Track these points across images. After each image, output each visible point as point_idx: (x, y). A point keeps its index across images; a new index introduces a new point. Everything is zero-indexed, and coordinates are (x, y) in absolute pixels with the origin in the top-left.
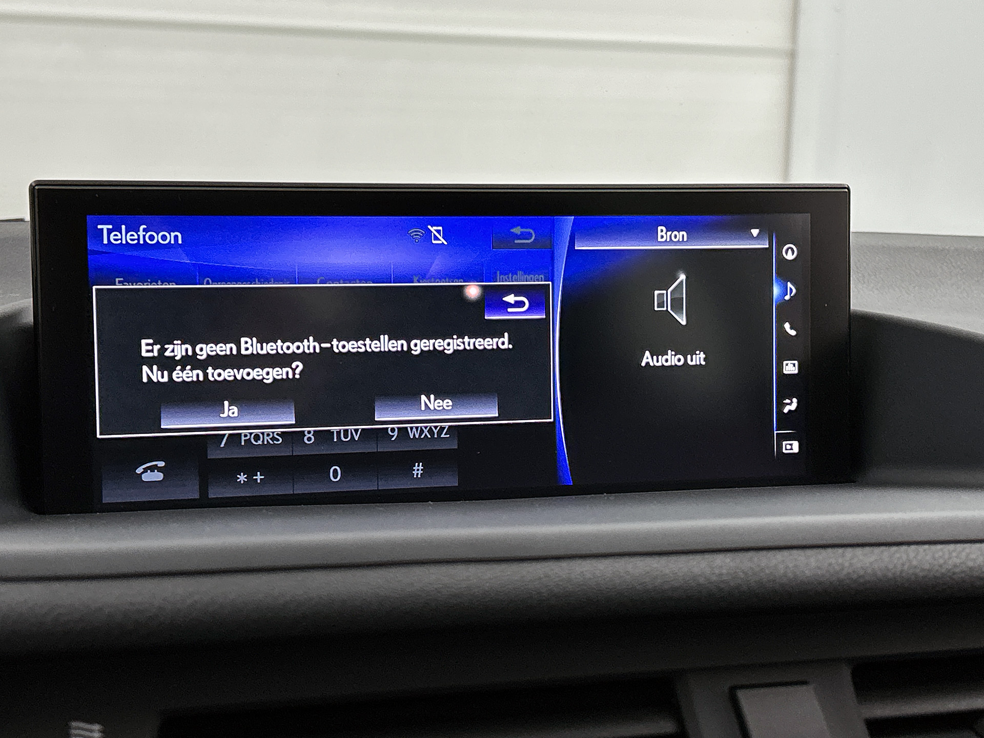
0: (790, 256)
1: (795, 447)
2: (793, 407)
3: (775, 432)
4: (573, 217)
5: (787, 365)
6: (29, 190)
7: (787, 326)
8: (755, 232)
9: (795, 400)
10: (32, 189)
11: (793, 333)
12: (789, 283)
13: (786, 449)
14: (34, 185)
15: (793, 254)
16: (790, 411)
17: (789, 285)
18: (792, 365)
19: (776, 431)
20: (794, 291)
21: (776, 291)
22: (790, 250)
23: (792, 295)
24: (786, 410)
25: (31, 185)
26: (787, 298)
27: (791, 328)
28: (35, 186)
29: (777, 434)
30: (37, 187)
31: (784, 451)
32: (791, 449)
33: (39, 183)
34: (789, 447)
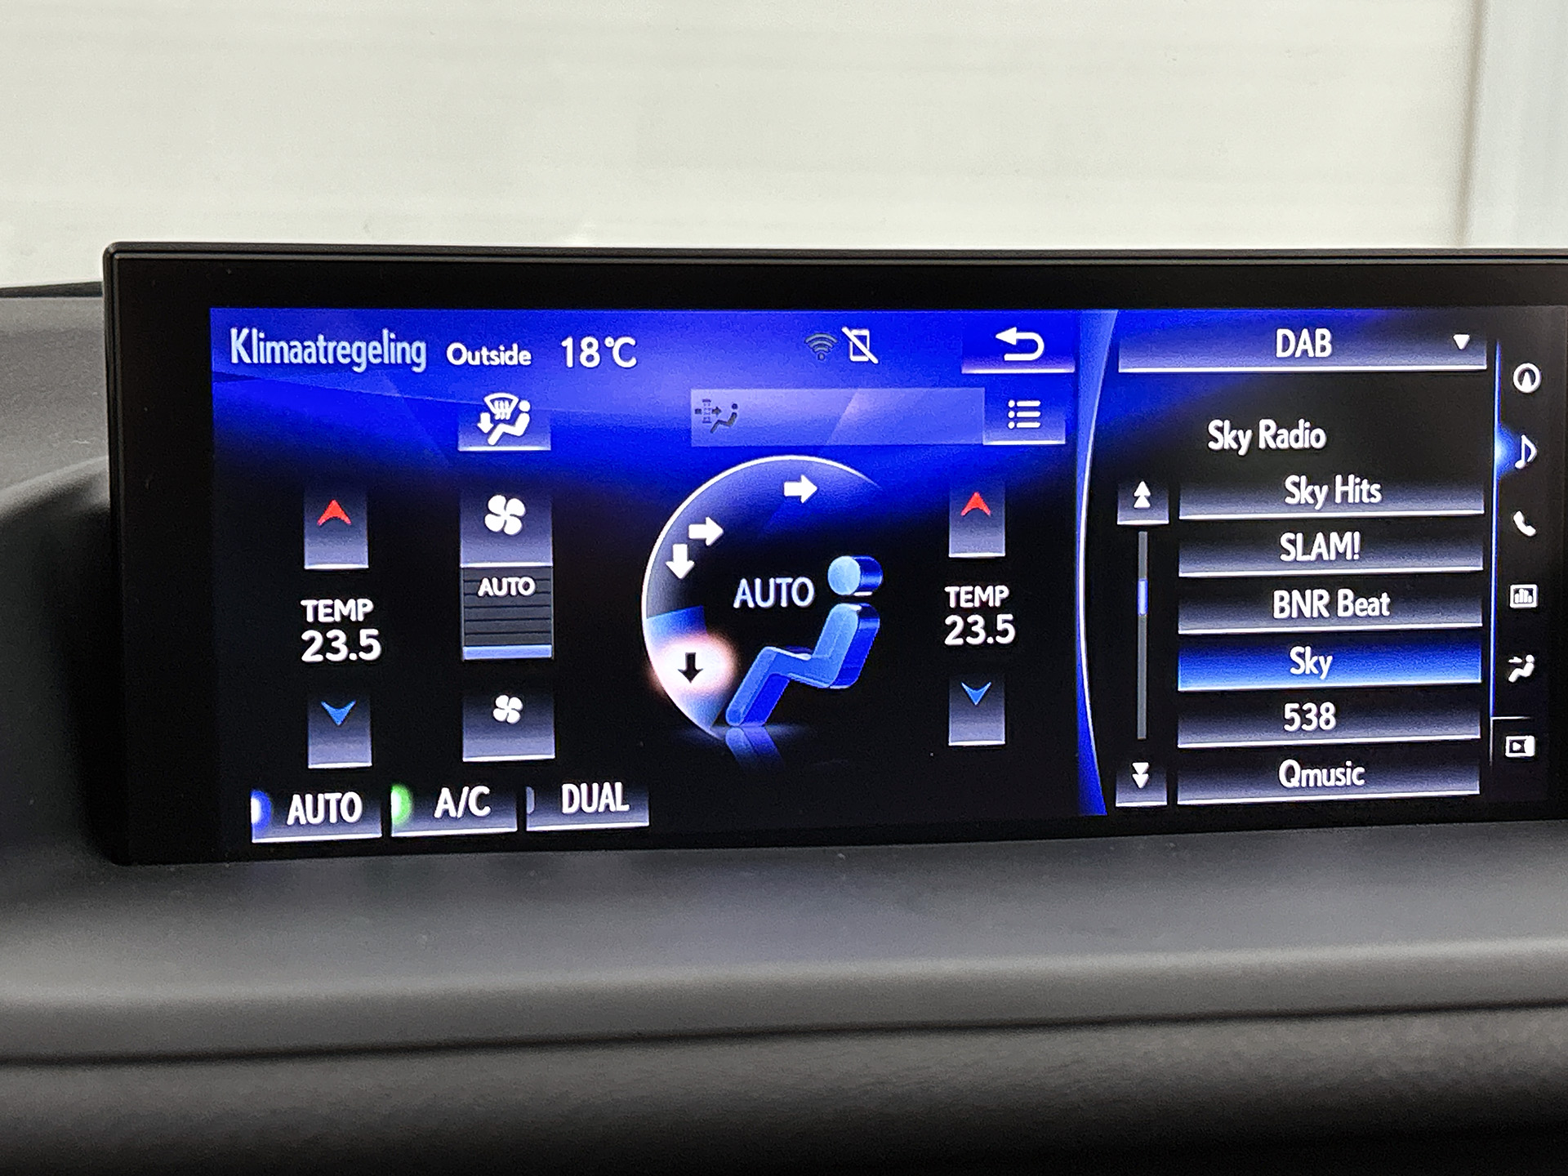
0: (1527, 387)
1: (1530, 745)
2: (1527, 671)
3: (1492, 719)
4: (1116, 311)
5: (1517, 591)
6: (104, 257)
7: (1519, 518)
8: (1462, 340)
9: (1530, 658)
10: (109, 257)
11: (1529, 531)
12: (1524, 437)
13: (1512, 751)
14: (112, 250)
15: (1533, 381)
16: (1520, 678)
17: (1525, 440)
18: (1527, 592)
19: (1494, 716)
20: (1534, 451)
21: (1500, 451)
22: (1527, 374)
23: (1529, 460)
24: (1513, 678)
25: (107, 251)
26: (1520, 464)
27: (1527, 523)
28: (115, 253)
29: (1494, 721)
30: (117, 256)
31: (1508, 754)
32: (1522, 750)
33: (121, 247)
34: (1516, 746)
